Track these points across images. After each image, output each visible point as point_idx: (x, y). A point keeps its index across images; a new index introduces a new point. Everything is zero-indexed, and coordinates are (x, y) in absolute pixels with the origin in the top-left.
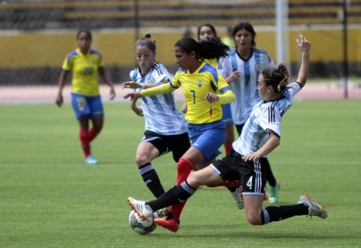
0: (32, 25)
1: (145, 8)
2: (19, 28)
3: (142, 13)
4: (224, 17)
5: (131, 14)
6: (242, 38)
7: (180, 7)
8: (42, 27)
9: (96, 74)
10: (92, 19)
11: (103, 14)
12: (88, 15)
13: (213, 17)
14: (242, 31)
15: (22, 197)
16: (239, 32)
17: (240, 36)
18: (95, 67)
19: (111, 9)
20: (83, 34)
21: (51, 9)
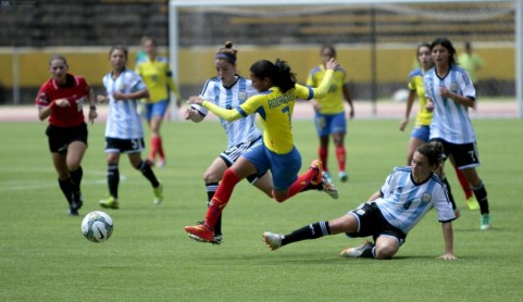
0: (266, 39)
1: (382, 23)
2: (254, 43)
3: (379, 29)
4: (462, 33)
5: (366, 29)
6: (438, 54)
7: (417, 23)
8: (277, 43)
9: (340, 92)
10: (328, 35)
11: (340, 30)
12: (325, 30)
13: (452, 33)
14: (438, 47)
15: (256, 215)
16: (435, 48)
17: (435, 52)
18: (340, 84)
19: (346, 24)
20: (327, 50)
21: (285, 25)
